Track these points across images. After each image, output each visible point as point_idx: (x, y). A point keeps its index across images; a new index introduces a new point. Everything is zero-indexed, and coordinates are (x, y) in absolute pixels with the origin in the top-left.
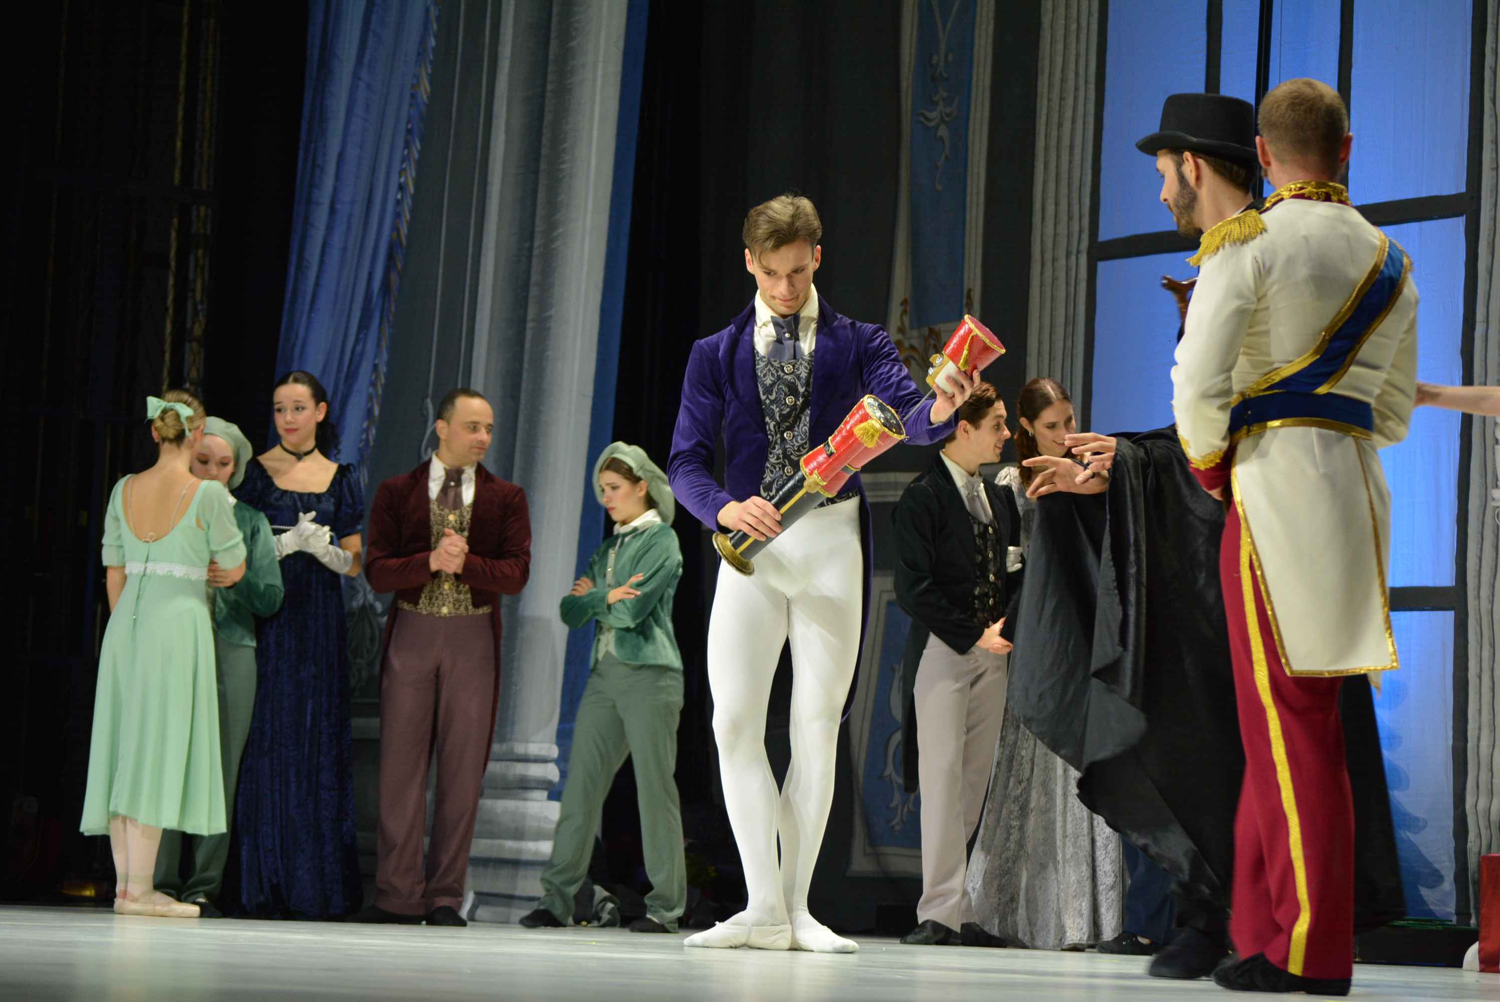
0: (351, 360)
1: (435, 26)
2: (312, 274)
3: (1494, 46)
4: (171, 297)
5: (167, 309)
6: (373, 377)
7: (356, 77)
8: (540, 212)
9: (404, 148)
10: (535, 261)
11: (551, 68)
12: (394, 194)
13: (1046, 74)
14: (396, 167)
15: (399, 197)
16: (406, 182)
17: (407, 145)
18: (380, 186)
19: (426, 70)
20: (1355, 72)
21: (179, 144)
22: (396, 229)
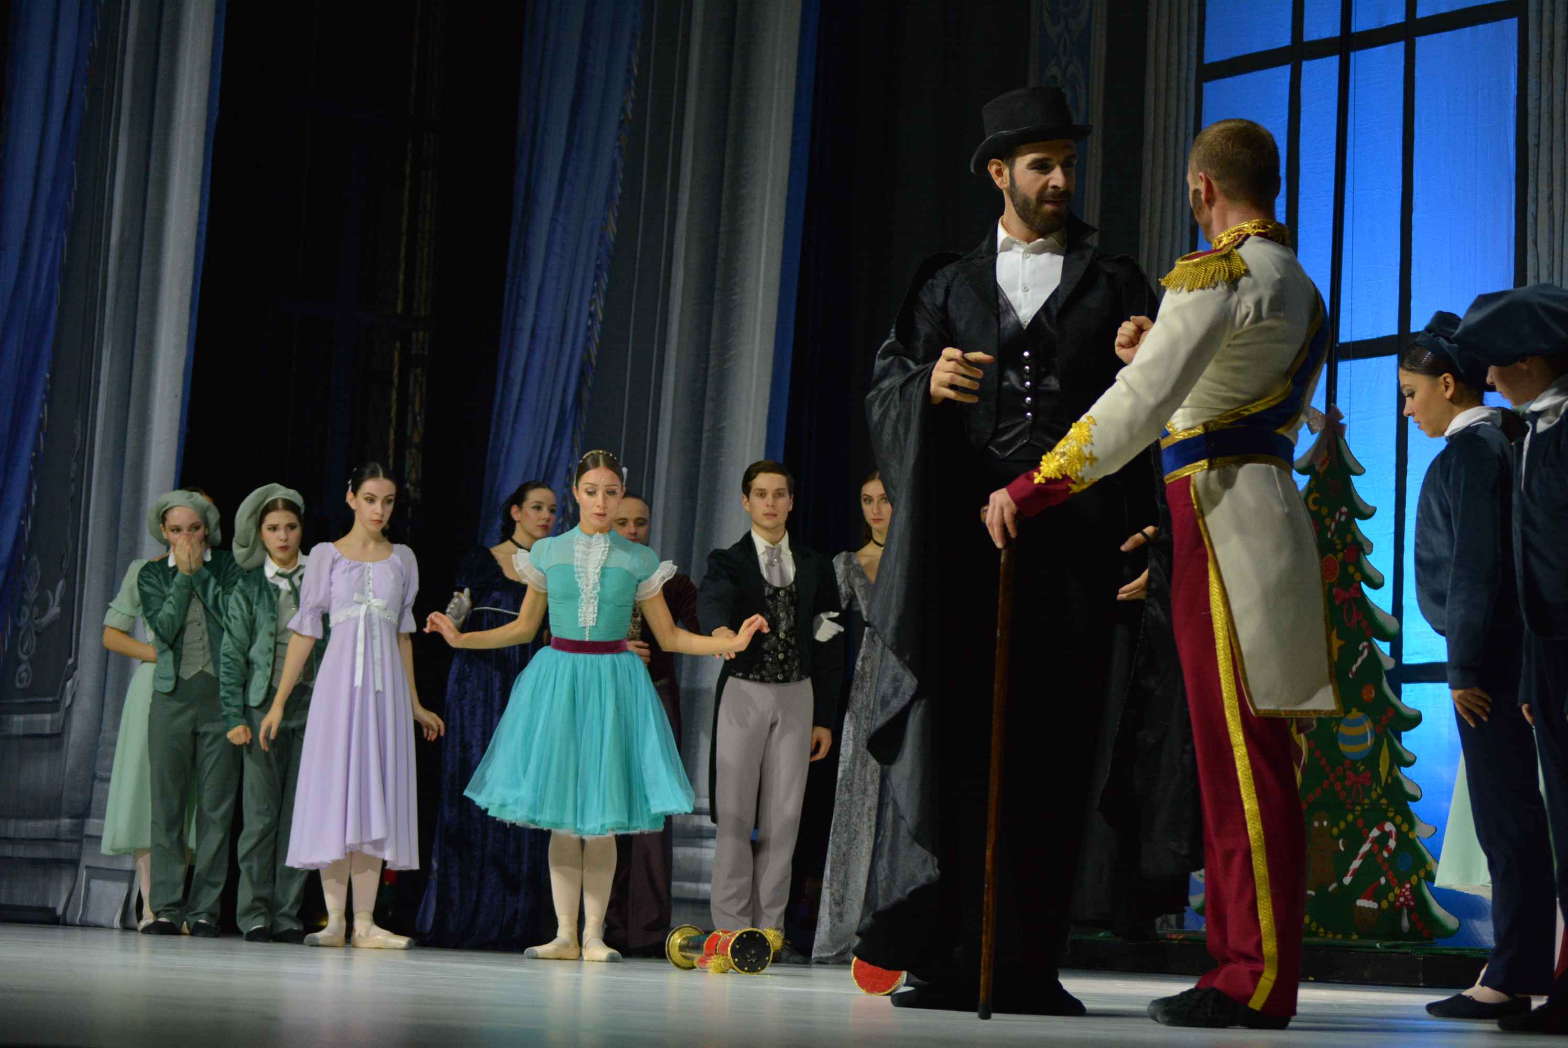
0: (548, 465)
1: (621, 176)
2: (516, 390)
3: (1535, 196)
4: (394, 410)
5: (390, 420)
6: (567, 480)
7: (554, 220)
8: (715, 335)
9: (594, 282)
10: (710, 379)
11: (724, 213)
12: (585, 321)
13: (1148, 215)
14: (587, 297)
15: (590, 323)
16: (596, 310)
17: (597, 278)
18: (573, 312)
19: (614, 214)
20: (1415, 216)
21: (401, 278)
22: (586, 351)
